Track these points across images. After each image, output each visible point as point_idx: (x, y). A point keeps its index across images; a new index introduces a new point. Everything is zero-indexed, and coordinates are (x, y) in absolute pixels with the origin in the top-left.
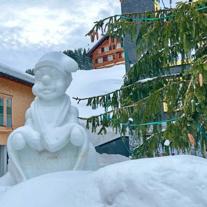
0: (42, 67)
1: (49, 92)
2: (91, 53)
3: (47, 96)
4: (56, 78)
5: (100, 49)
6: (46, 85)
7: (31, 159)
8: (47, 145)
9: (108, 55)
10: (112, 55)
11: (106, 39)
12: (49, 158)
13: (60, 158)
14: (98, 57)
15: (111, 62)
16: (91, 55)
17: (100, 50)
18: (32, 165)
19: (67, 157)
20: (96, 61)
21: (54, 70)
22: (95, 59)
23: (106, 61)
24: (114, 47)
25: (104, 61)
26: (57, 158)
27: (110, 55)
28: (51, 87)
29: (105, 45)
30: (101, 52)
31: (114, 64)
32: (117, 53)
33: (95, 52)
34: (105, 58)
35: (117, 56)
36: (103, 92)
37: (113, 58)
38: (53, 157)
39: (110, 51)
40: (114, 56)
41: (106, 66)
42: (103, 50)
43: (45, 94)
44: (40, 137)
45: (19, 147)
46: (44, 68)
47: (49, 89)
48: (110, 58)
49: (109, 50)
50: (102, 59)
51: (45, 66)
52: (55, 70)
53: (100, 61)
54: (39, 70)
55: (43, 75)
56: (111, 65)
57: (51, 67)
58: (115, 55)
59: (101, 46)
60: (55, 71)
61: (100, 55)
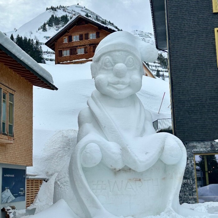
0: (115, 51)
1: (124, 87)
2: (53, 42)
3: (121, 92)
4: (131, 68)
5: (67, 37)
6: (120, 77)
7: (103, 182)
8: (135, 162)
9: (77, 46)
10: (83, 47)
11: (76, 24)
12: (130, 179)
13: (144, 180)
14: (63, 48)
15: (82, 56)
16: (52, 44)
17: (67, 39)
18: (105, 189)
19: (153, 179)
20: (59, 53)
21: (130, 56)
22: (59, 50)
23: (74, 54)
24: (87, 37)
25: (71, 54)
26: (141, 180)
27: (79, 46)
28: (127, 80)
29: (73, 32)
30: (67, 41)
31: (85, 59)
32: (90, 45)
33: (59, 40)
34: (73, 51)
35: (90, 49)
36: (84, 96)
37: (85, 51)
38: (135, 179)
39: (81, 41)
40: (85, 48)
41: (74, 61)
42: (70, 39)
43: (117, 89)
44: (121, 150)
45: (95, 163)
46: (117, 53)
47: (123, 83)
48: (81, 51)
49: (80, 39)
50: (68, 51)
51: (119, 51)
52: (132, 57)
53: (66, 53)
54: (109, 55)
55: (115, 63)
56: (81, 60)
57: (128, 52)
58: (87, 47)
59: (68, 33)
60: (132, 59)
61: (66, 46)
